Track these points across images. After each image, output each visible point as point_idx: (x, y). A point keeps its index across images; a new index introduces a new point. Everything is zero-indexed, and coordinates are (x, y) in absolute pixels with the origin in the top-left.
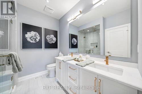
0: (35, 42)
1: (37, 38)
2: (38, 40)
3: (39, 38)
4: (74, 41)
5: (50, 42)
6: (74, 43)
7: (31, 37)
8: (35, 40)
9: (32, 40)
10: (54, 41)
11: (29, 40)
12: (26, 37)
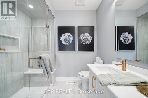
0: (68, 43)
1: (70, 39)
2: (71, 42)
3: (72, 39)
4: (125, 37)
5: (84, 42)
6: (125, 41)
7: (65, 39)
8: (69, 42)
9: (66, 42)
10: (89, 41)
11: (63, 42)
12: (61, 39)
